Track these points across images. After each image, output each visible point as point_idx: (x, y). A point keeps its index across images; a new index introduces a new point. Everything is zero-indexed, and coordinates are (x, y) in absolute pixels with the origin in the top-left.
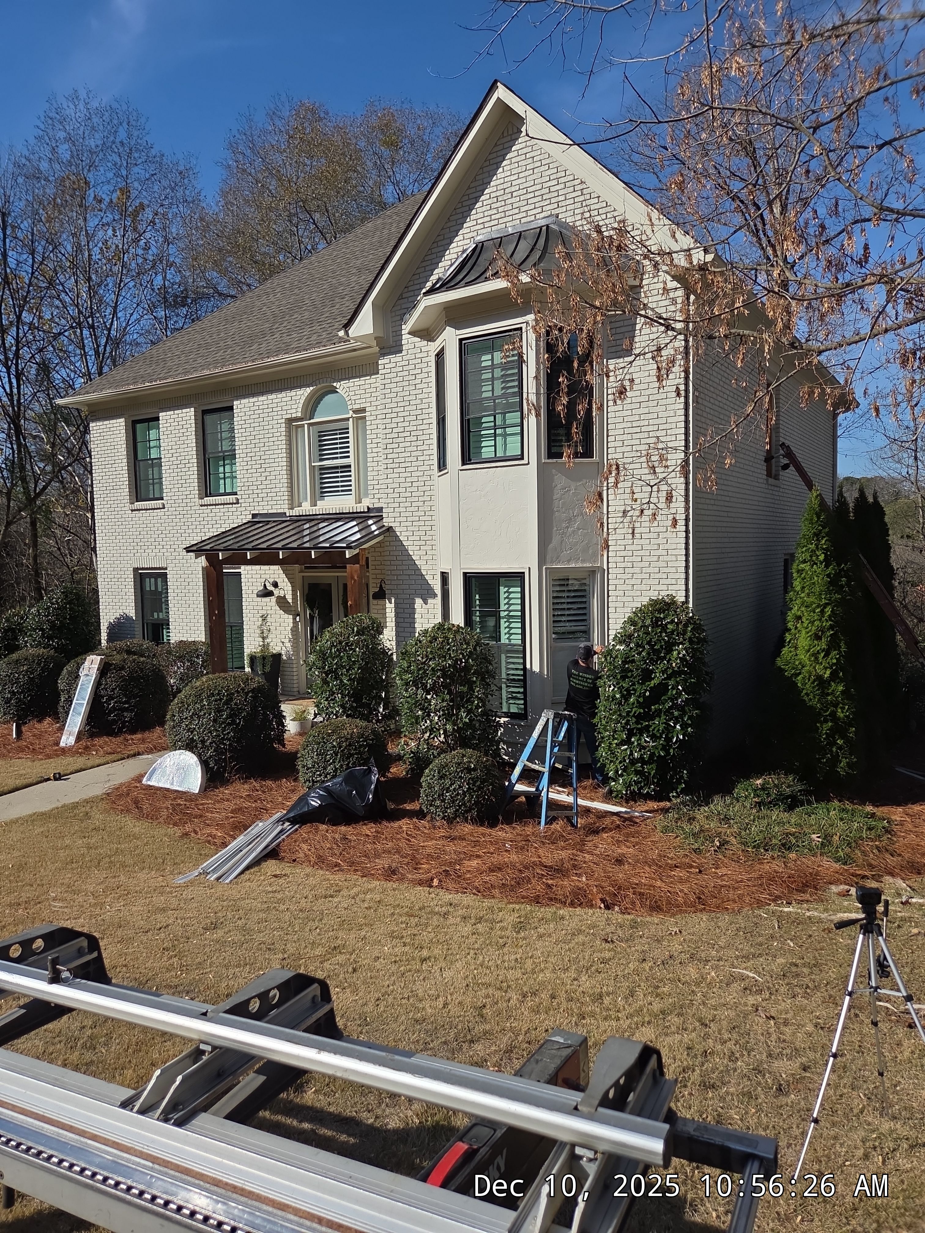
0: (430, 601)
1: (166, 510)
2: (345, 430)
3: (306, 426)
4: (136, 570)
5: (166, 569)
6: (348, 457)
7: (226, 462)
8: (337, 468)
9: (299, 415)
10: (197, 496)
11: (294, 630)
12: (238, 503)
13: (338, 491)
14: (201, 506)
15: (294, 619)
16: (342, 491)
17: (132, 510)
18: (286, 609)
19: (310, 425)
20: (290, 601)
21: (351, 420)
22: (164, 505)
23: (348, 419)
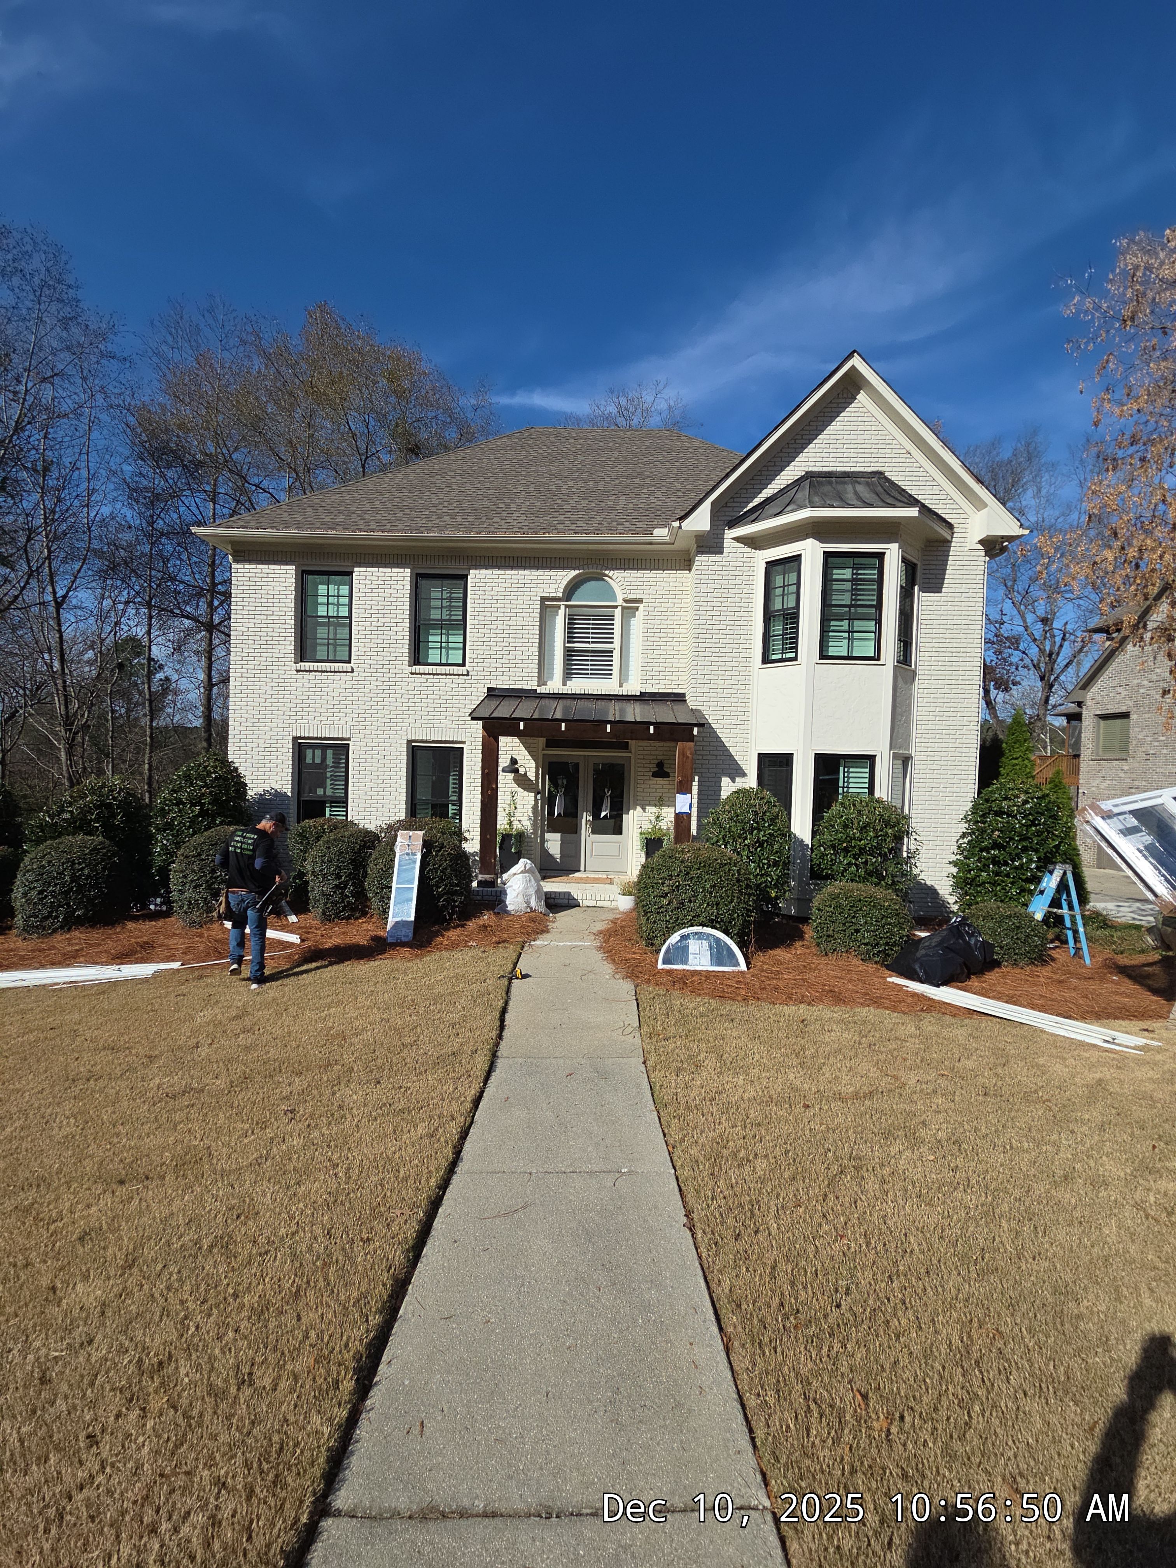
0: (737, 779)
1: (355, 674)
2: (611, 618)
3: (563, 607)
4: (295, 739)
5: (349, 739)
6: (612, 643)
7: (444, 631)
8: (588, 651)
9: (561, 595)
10: (407, 663)
11: (535, 808)
12: (468, 675)
13: (587, 674)
14: (412, 674)
15: (536, 797)
16: (591, 674)
17: (298, 671)
18: (524, 786)
19: (566, 606)
20: (533, 778)
21: (620, 608)
22: (352, 669)
23: (616, 607)
